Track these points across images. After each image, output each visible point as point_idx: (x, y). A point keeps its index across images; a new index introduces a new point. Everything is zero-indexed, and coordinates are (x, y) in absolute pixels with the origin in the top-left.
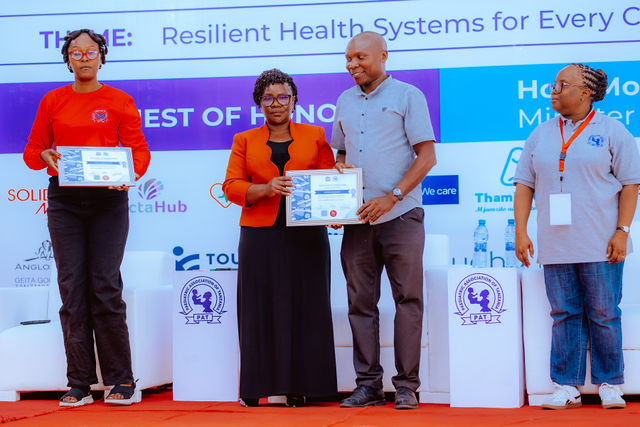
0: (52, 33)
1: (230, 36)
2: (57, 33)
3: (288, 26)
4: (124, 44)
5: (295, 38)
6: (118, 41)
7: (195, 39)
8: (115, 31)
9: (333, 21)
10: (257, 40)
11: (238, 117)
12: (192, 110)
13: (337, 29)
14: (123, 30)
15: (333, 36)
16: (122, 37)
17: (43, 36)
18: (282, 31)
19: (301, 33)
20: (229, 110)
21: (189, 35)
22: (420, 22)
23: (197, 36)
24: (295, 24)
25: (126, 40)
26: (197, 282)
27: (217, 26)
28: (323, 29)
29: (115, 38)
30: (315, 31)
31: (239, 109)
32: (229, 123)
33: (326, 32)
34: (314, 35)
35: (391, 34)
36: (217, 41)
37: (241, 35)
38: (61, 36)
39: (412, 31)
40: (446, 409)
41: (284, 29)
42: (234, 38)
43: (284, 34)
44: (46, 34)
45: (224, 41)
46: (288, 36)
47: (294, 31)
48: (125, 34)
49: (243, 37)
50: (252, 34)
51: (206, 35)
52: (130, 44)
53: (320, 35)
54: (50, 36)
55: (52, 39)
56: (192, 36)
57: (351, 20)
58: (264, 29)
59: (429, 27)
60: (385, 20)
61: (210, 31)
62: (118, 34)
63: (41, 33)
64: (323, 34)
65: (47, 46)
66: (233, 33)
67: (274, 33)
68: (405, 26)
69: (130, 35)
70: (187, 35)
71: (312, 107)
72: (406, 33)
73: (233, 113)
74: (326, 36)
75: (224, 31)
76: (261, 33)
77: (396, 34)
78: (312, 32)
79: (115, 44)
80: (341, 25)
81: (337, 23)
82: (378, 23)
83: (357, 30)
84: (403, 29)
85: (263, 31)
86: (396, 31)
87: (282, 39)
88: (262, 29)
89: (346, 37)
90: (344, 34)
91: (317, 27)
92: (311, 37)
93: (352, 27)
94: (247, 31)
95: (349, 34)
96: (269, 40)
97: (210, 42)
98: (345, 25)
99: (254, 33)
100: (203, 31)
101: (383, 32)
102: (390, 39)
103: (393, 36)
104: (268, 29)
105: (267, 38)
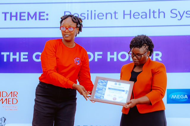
0: (8, 13)
1: (98, 16)
2: (11, 13)
3: (127, 12)
4: (44, 19)
5: (130, 18)
6: (42, 18)
8: (40, 13)
9: (150, 10)
10: (111, 18)
11: (101, 57)
13: (152, 14)
14: (44, 12)
15: (150, 18)
16: (44, 16)
17: (4, 14)
18: (124, 15)
19: (134, 15)
20: (96, 53)
21: (77, 15)
23: (81, 16)
24: (130, 11)
25: (45, 17)
27: (91, 11)
28: (145, 14)
29: (40, 16)
30: (141, 15)
31: (101, 53)
32: (96, 60)
34: (140, 16)
35: (179, 17)
36: (91, 19)
37: (103, 16)
38: (13, 15)
39: (189, 16)
41: (125, 13)
42: (100, 17)
44: (5, 14)
45: (95, 19)
46: (127, 17)
47: (130, 14)
48: (45, 14)
49: (105, 17)
50: (109, 16)
51: (86, 16)
52: (47, 19)
53: (143, 17)
54: (7, 14)
55: (8, 16)
56: (79, 16)
57: (159, 10)
58: (115, 13)
60: (176, 10)
61: (88, 14)
62: (42, 14)
63: (3, 13)
64: (145, 16)
65: (5, 19)
67: (120, 15)
68: (186, 13)
69: (47, 15)
72: (186, 17)
73: (98, 55)
74: (146, 17)
75: (95, 14)
76: (113, 15)
77: (181, 17)
78: (139, 15)
79: (40, 19)
80: (154, 12)
81: (152, 11)
82: (173, 11)
83: (162, 14)
84: (185, 15)
85: (114, 14)
86: (182, 16)
87: (124, 18)
88: (114, 13)
89: (156, 18)
90: (155, 17)
91: (142, 13)
92: (138, 18)
93: (159, 13)
94: (106, 14)
95: (158, 17)
96: (117, 19)
97: (88, 19)
98: (156, 12)
99: (110, 15)
100: (85, 14)
101: (175, 16)
102: (178, 20)
103: (180, 18)
104: (117, 13)
105: (116, 17)
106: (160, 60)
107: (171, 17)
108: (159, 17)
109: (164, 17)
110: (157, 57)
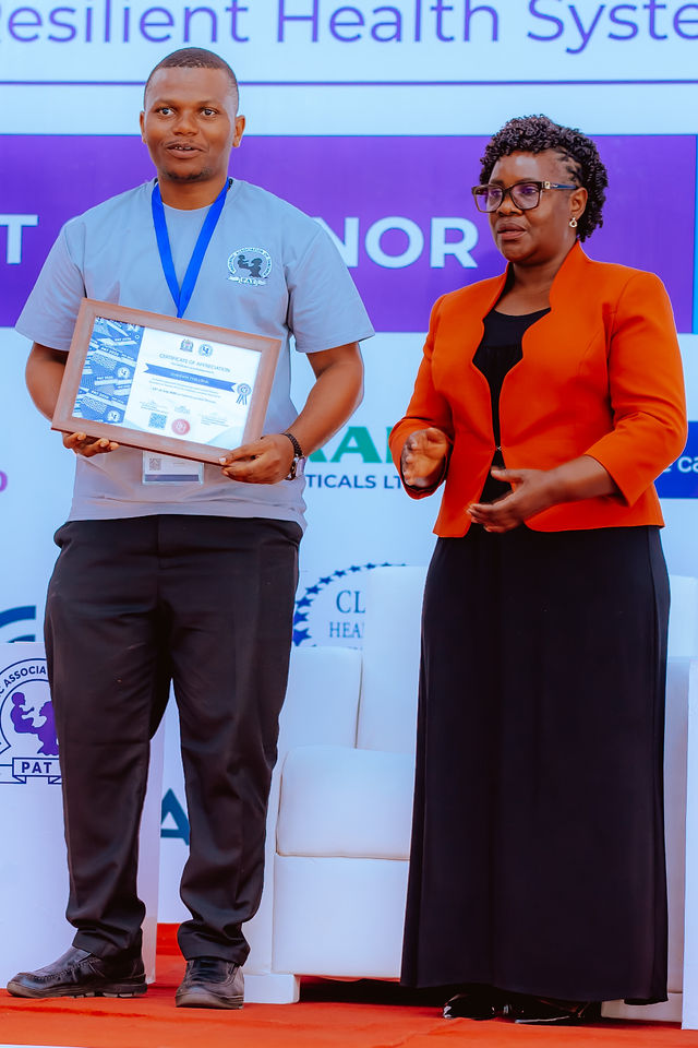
1: (143, 25)
3: (299, 5)
5: (315, 38)
7: (48, 29)
10: (214, 38)
12: (32, 220)
13: (429, 18)
15: (418, 38)
18: (282, 18)
19: (333, 24)
21: (31, 18)
22: (652, 7)
23: (53, 21)
24: (317, 1)
26: (25, 672)
28: (391, 17)
30: (371, 20)
33: (398, 24)
34: (365, 31)
35: (572, 37)
36: (107, 38)
37: (171, 23)
39: (627, 31)
40: (670, 1033)
41: (287, 12)
42: (153, 32)
43: (287, 25)
45: (126, 38)
46: (298, 32)
47: (314, 18)
49: (176, 29)
50: (201, 22)
51: (78, 21)
53: (381, 32)
56: (39, 23)
58: (234, 10)
59: (677, 22)
61: (89, 11)
64: (391, 30)
66: (149, 19)
67: (259, 21)
68: (613, 18)
70: (28, 17)
71: (352, 224)
72: (612, 36)
74: (398, 36)
75: (127, 11)
76: (224, 20)
77: (586, 37)
78: (361, 23)
80: (439, 9)
82: (541, 7)
83: (481, 21)
84: (605, 25)
85: (229, 14)
86: (586, 29)
87: (281, 38)
88: (228, 9)
89: (451, 39)
90: (446, 33)
91: (376, 11)
92: (358, 37)
93: (468, 13)
94: (188, 14)
95: (459, 33)
96: (246, 40)
97: (88, 38)
98: (450, 8)
99: (205, 18)
100: (71, 11)
101: (552, 29)
102: (569, 51)
103: (577, 41)
104: (245, 9)
105: (241, 34)
106: (468, 262)
107: (531, 35)
108: (467, 37)
109: (495, 37)
110: (451, 248)
